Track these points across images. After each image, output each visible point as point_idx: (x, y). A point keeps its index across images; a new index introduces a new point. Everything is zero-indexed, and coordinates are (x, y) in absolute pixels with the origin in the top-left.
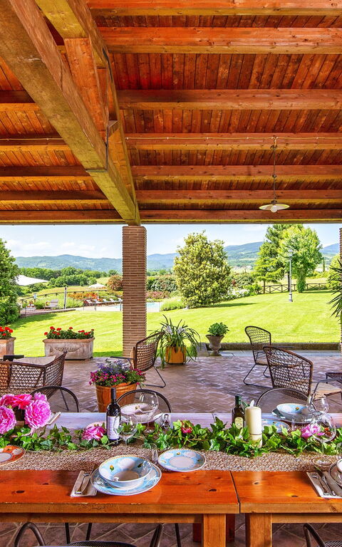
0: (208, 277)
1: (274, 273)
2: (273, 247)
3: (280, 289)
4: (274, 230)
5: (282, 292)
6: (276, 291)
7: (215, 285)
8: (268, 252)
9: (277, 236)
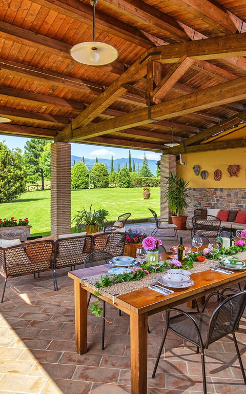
0: (12, 178)
1: (33, 177)
2: (31, 156)
3: (36, 188)
4: (32, 144)
5: (38, 190)
6: (34, 190)
7: (18, 184)
8: (28, 160)
9: (35, 148)
